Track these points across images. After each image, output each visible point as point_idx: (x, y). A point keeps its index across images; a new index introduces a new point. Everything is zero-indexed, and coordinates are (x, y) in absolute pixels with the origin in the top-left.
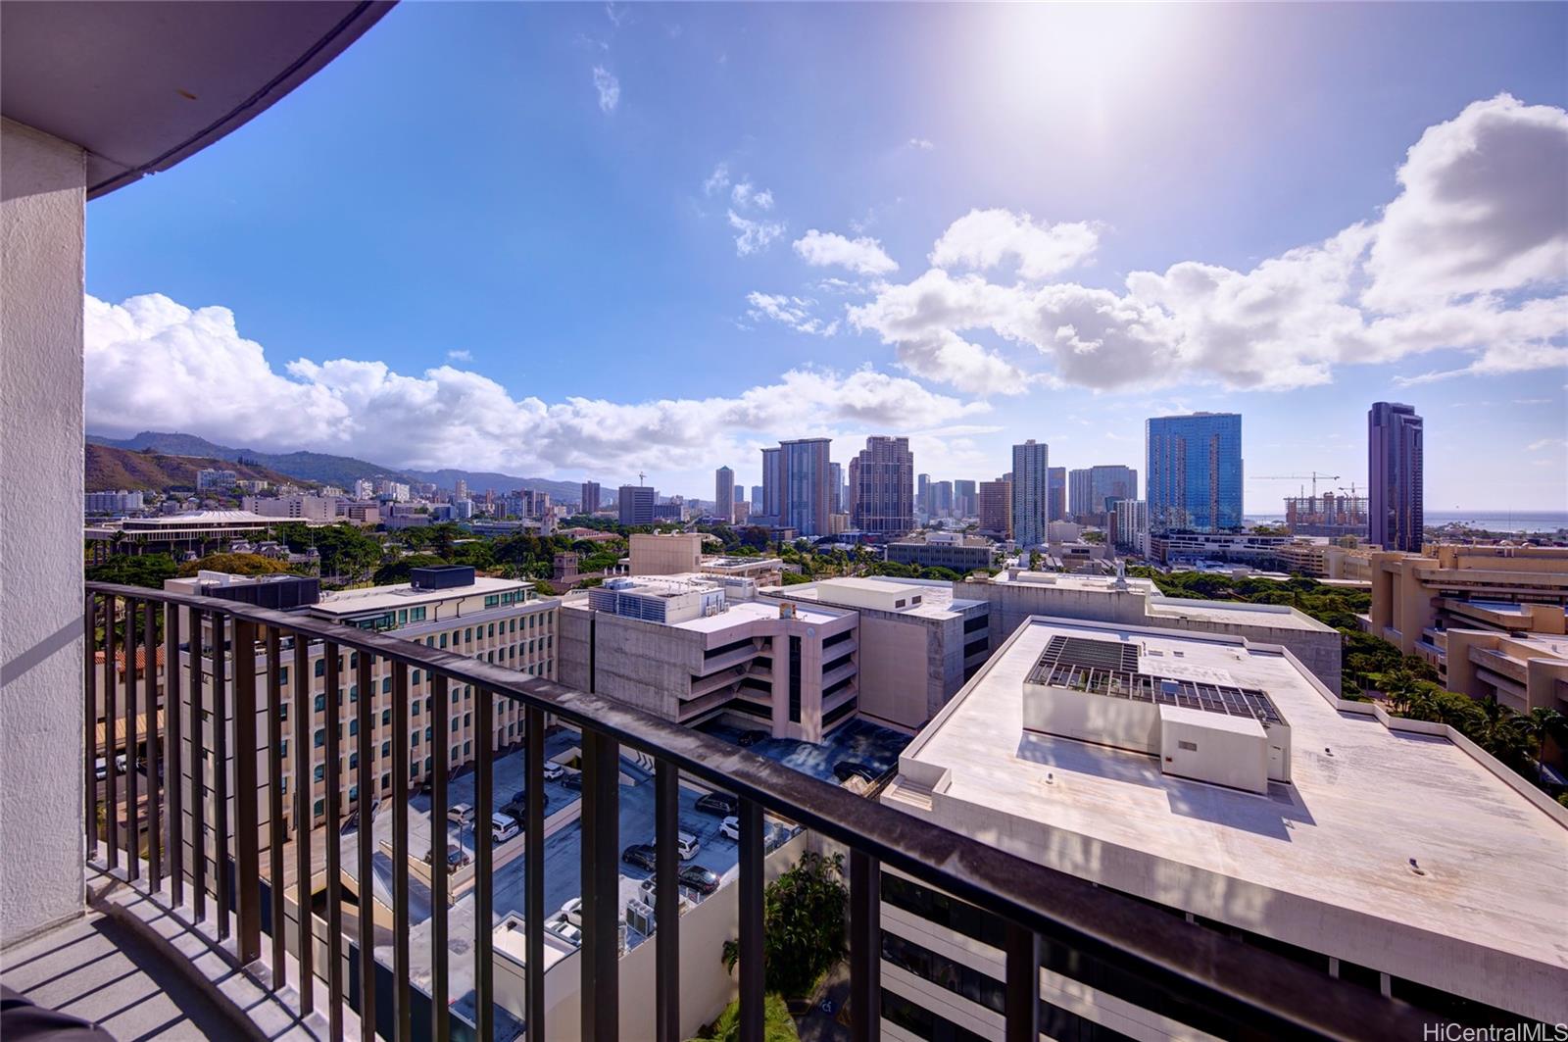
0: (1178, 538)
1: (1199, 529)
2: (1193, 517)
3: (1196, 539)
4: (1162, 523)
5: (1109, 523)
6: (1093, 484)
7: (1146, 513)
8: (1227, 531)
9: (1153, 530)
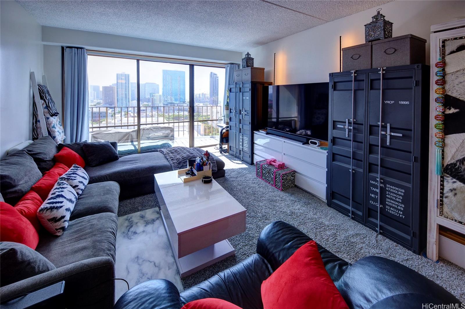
0: (170, 105)
1: (175, 102)
2: (174, 99)
3: (175, 105)
4: (166, 101)
5: (151, 101)
6: (146, 88)
7: (162, 98)
8: (182, 103)
9: (164, 103)
